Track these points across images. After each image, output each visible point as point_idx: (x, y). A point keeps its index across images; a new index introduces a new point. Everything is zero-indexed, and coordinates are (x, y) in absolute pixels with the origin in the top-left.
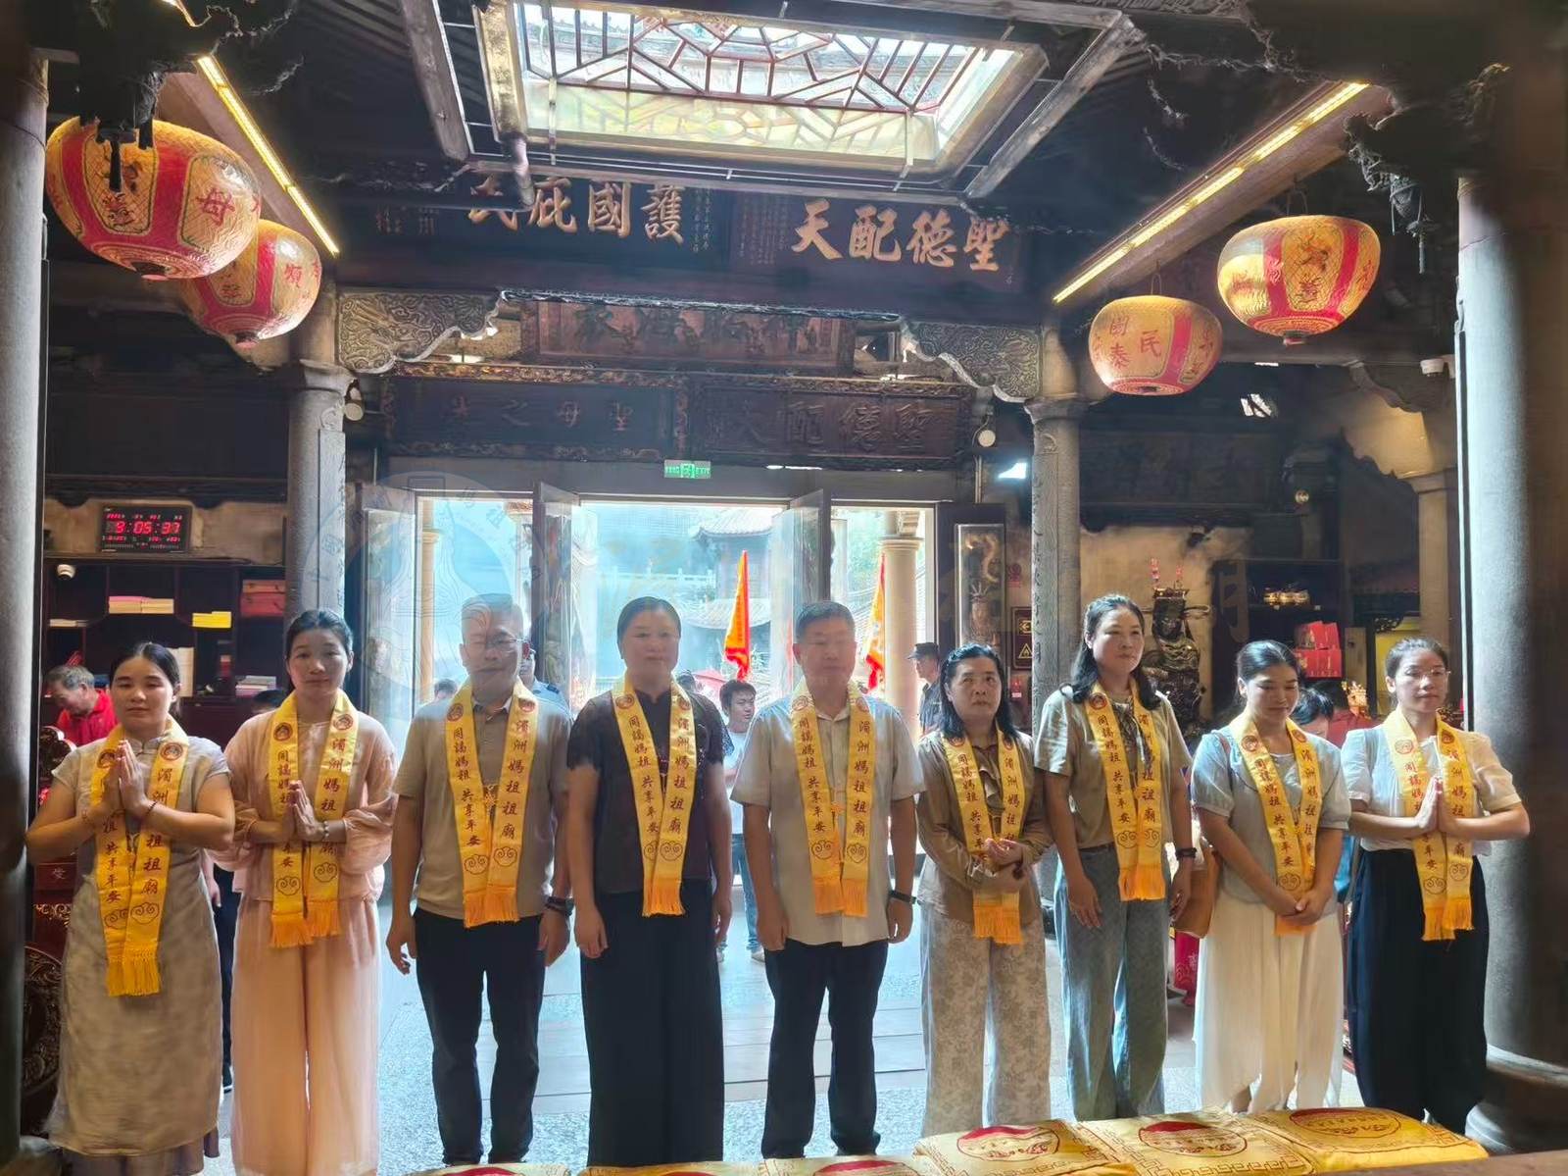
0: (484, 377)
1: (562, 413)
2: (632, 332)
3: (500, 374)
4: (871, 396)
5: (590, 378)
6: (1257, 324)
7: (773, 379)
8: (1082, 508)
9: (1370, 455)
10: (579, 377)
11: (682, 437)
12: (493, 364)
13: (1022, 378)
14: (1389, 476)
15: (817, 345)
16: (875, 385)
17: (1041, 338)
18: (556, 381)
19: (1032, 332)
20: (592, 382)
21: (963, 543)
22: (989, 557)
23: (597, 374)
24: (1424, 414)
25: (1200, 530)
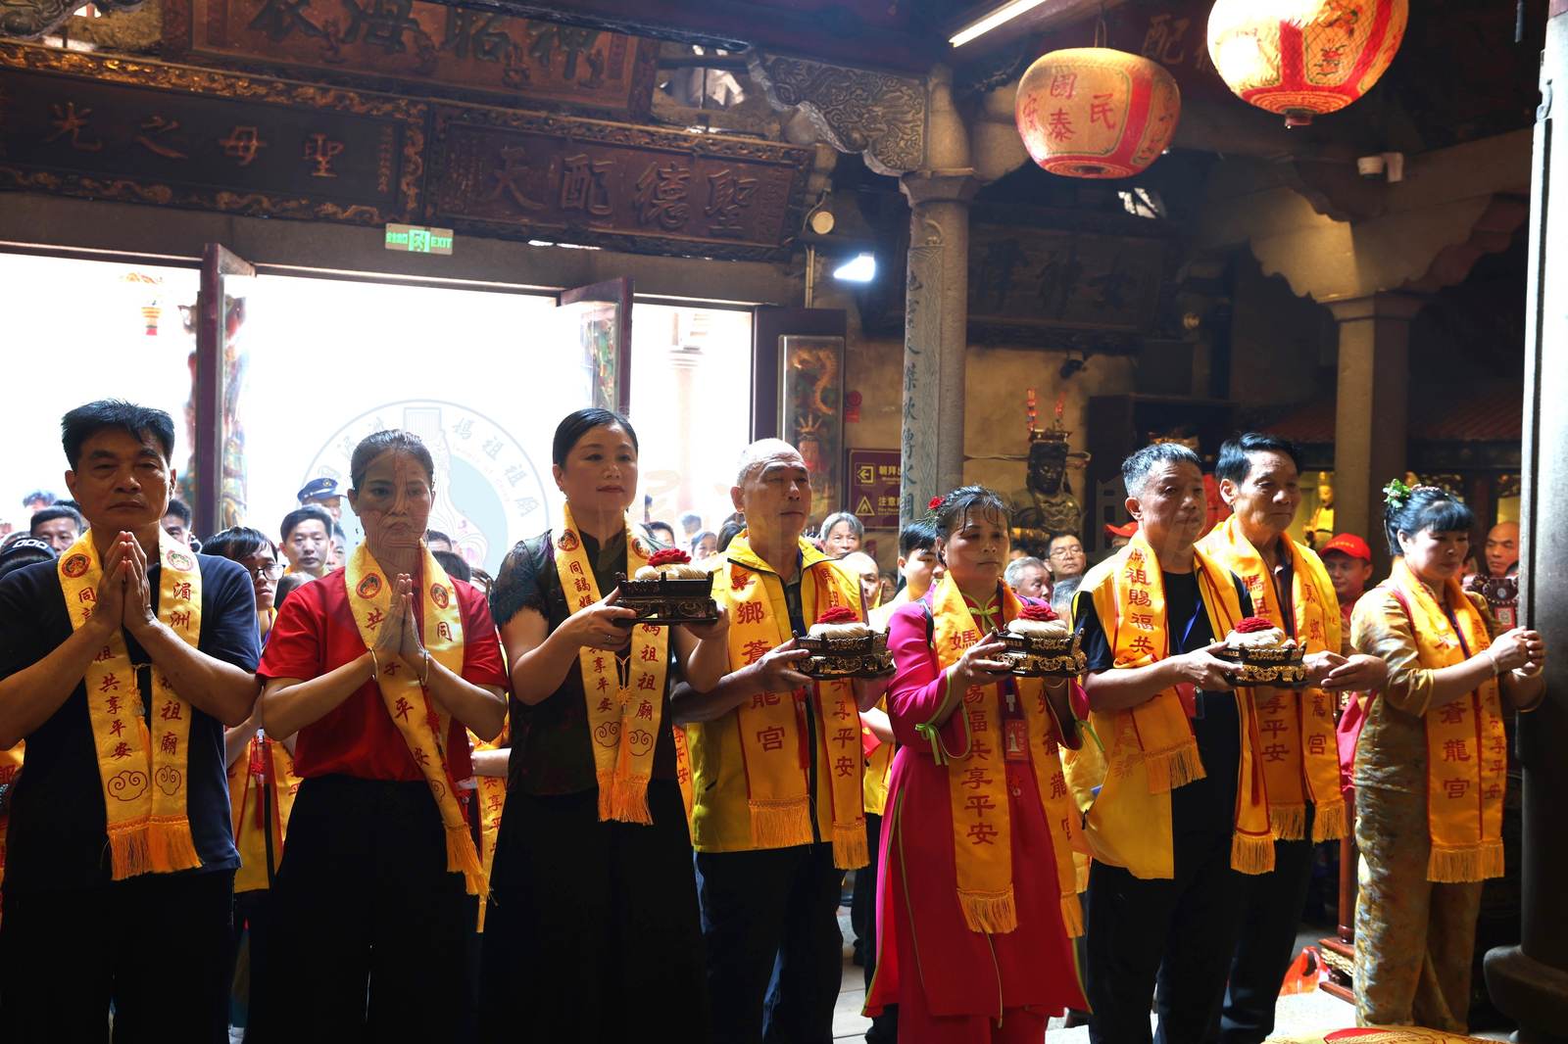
0: (108, 76)
1: (232, 143)
2: (338, 31)
3: (134, 74)
4: (677, 153)
5: (280, 93)
6: (1255, 97)
7: (546, 119)
8: (969, 322)
9: (1285, 274)
10: (262, 91)
11: (412, 192)
12: (123, 57)
13: (902, 143)
14: (1302, 299)
15: (603, 77)
16: (686, 138)
17: (927, 91)
18: (226, 93)
19: (917, 82)
20: (282, 99)
21: (788, 363)
22: (823, 382)
23: (289, 90)
24: (1353, 226)
25: (1077, 356)
